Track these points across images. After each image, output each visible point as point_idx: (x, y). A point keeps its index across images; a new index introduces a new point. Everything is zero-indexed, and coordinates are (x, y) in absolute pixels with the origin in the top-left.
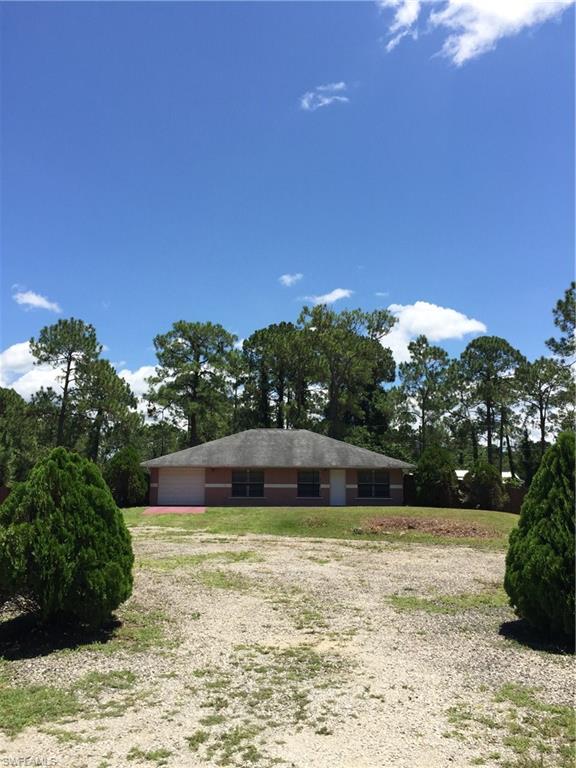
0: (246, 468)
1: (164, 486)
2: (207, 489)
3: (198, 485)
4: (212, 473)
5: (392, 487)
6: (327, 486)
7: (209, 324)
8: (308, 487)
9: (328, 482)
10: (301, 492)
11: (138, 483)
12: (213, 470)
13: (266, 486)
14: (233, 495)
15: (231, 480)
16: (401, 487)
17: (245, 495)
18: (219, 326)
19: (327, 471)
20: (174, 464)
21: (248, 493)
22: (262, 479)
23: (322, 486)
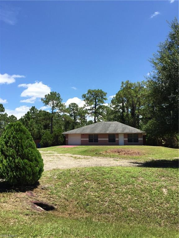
0: (93, 134)
1: (70, 139)
2: (81, 140)
3: (79, 139)
4: (83, 135)
5: (139, 139)
6: (118, 139)
7: (98, 90)
8: (112, 139)
9: (118, 138)
10: (110, 141)
11: (61, 139)
12: (83, 134)
13: (99, 139)
14: (89, 142)
15: (88, 137)
16: (142, 139)
17: (92, 142)
18: (101, 90)
19: (118, 134)
20: (71, 133)
21: (93, 141)
22: (98, 137)
23: (116, 139)
